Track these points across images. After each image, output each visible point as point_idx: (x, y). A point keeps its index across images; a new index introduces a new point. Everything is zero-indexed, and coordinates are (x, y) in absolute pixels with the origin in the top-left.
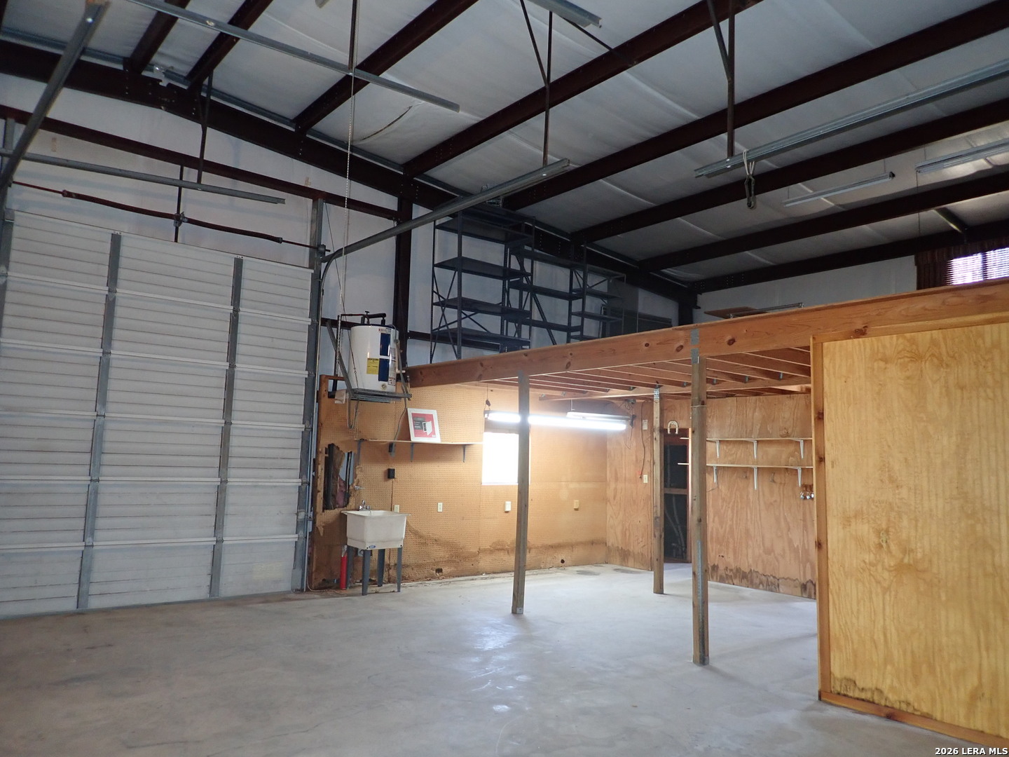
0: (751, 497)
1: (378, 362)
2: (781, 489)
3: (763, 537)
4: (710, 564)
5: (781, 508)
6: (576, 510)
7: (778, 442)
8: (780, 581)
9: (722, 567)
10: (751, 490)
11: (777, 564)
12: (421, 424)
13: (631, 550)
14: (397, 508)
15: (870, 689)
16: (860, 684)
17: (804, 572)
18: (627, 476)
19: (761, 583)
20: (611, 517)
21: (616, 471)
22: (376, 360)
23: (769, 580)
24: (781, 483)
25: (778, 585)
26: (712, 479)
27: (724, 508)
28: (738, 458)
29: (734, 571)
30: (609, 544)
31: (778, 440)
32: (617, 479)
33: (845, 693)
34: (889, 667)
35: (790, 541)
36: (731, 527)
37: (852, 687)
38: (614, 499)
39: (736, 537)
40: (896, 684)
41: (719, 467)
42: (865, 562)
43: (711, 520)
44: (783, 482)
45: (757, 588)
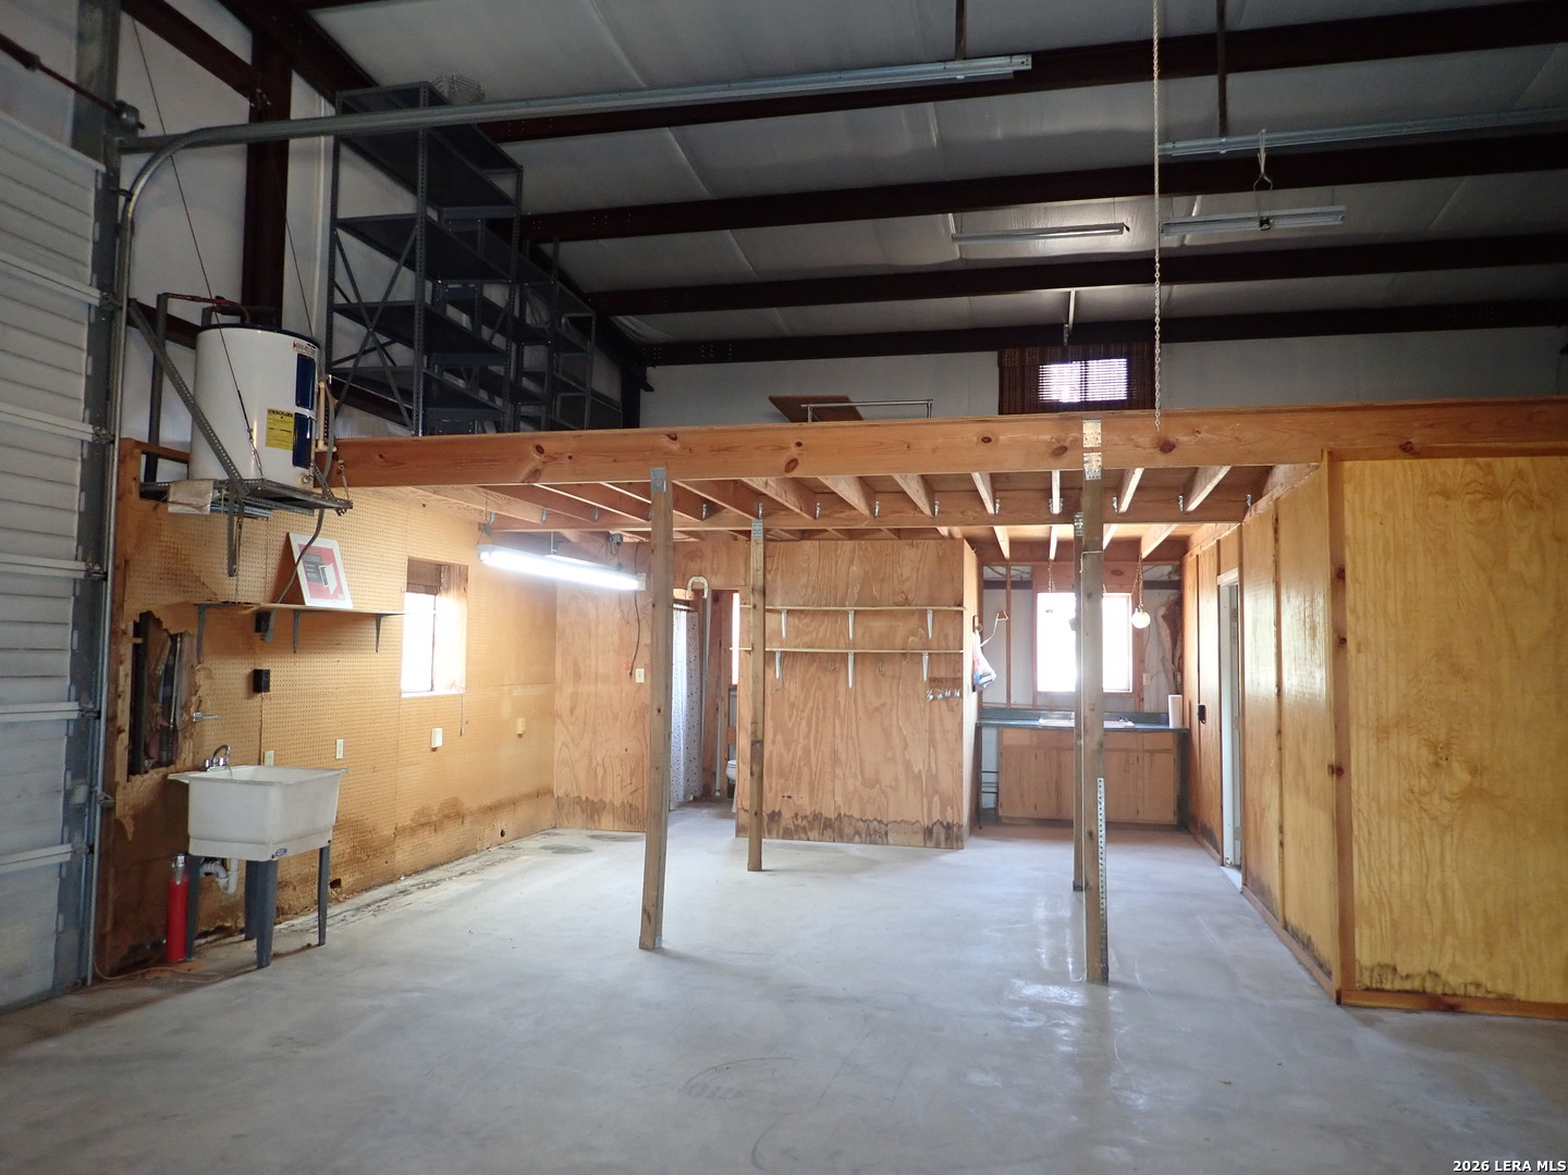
0: (842, 699)
1: (292, 420)
2: (894, 686)
3: (861, 761)
4: (767, 810)
5: (894, 717)
6: (520, 736)
7: (891, 613)
8: (890, 826)
9: (787, 815)
10: (842, 689)
11: (884, 800)
12: (317, 569)
13: (608, 802)
14: (270, 755)
15: (1419, 974)
16: (1403, 970)
17: (930, 811)
18: (601, 671)
19: (857, 833)
20: (564, 744)
21: (576, 663)
22: (289, 415)
23: (871, 827)
24: (893, 677)
25: (886, 834)
26: (772, 673)
27: (793, 719)
28: (820, 638)
29: (810, 819)
30: (559, 792)
31: (891, 611)
32: (577, 677)
33: (1379, 985)
34: (1449, 939)
35: (908, 766)
36: (806, 750)
37: (1390, 977)
38: (572, 710)
39: (813, 762)
40: (1459, 959)
41: (786, 652)
42: (1412, 792)
43: (770, 741)
44: (898, 675)
45: (851, 840)
